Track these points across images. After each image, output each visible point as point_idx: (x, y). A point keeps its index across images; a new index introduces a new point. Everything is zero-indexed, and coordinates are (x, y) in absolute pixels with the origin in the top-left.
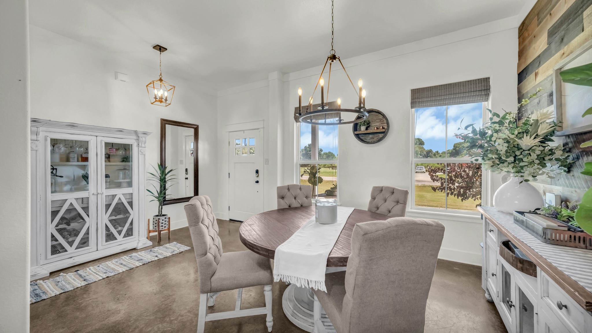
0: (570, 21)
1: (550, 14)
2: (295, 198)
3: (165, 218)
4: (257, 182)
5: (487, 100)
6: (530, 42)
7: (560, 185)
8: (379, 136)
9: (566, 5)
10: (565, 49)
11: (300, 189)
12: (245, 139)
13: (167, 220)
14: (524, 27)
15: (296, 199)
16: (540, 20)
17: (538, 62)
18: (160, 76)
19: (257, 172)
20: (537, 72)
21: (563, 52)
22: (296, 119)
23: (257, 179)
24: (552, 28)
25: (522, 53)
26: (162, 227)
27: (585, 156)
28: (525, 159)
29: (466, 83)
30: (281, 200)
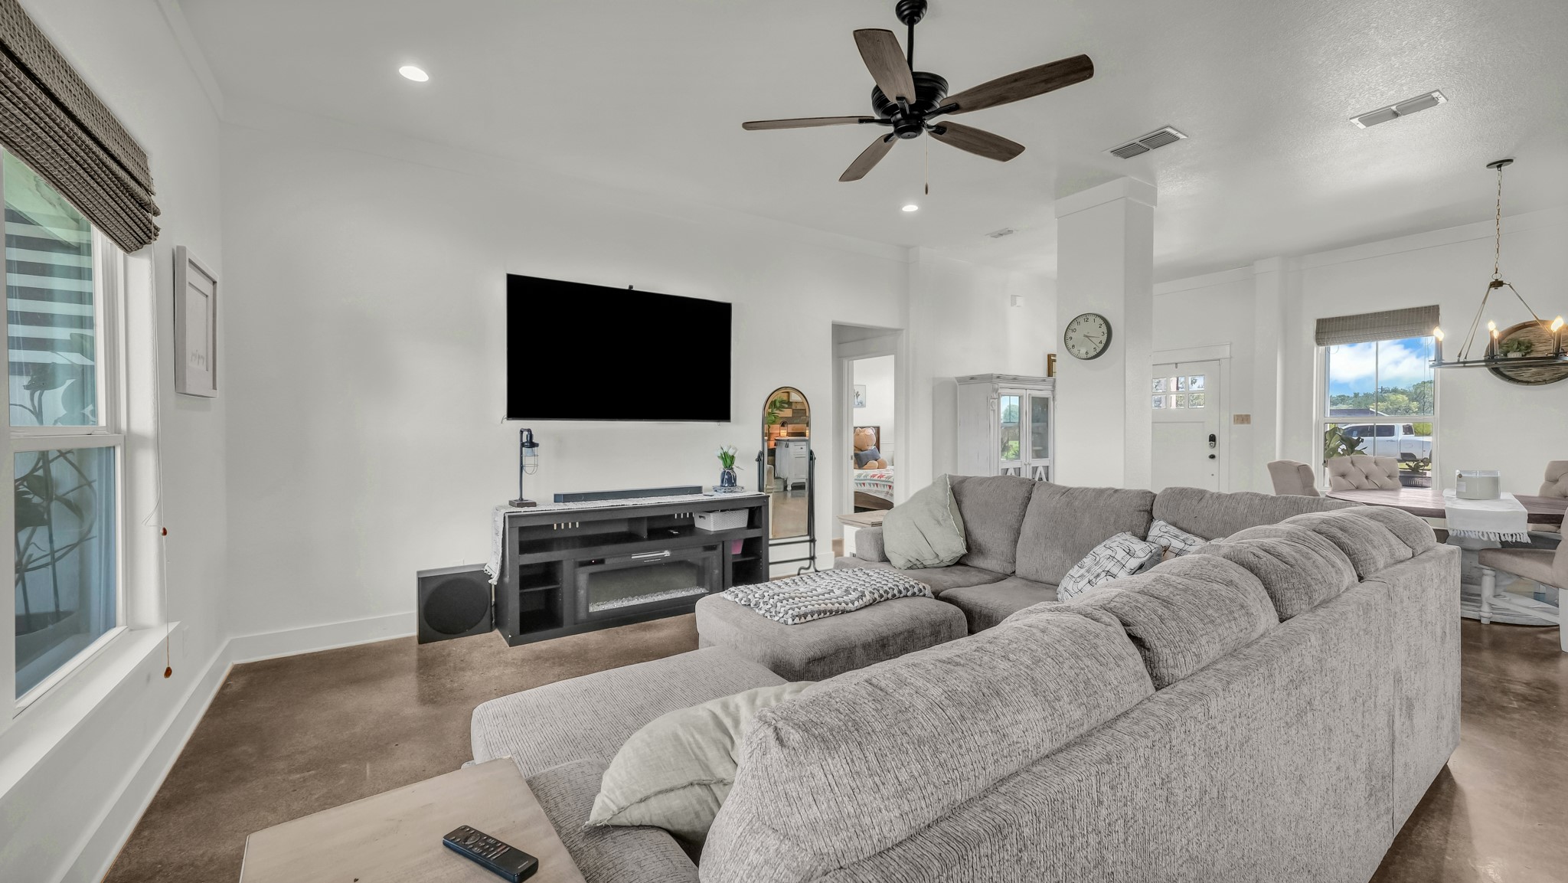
2: (1367, 477)
4: (1212, 457)
11: (1375, 463)
15: (1369, 478)
22: (1320, 340)
30: (1341, 479)
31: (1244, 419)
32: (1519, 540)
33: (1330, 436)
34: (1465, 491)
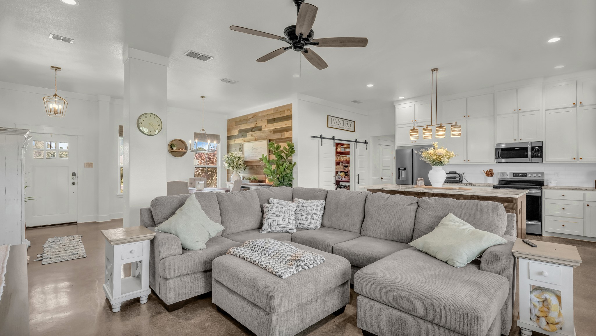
0: (244, 132)
1: (239, 126)
4: (74, 184)
5: (219, 143)
6: (232, 129)
7: (242, 173)
9: (243, 127)
14: (229, 122)
16: (236, 124)
17: (235, 137)
19: (74, 174)
20: (235, 139)
21: (243, 139)
23: (73, 181)
24: (240, 130)
25: (229, 130)
27: (248, 166)
28: (239, 167)
29: (213, 135)
31: (90, 165)
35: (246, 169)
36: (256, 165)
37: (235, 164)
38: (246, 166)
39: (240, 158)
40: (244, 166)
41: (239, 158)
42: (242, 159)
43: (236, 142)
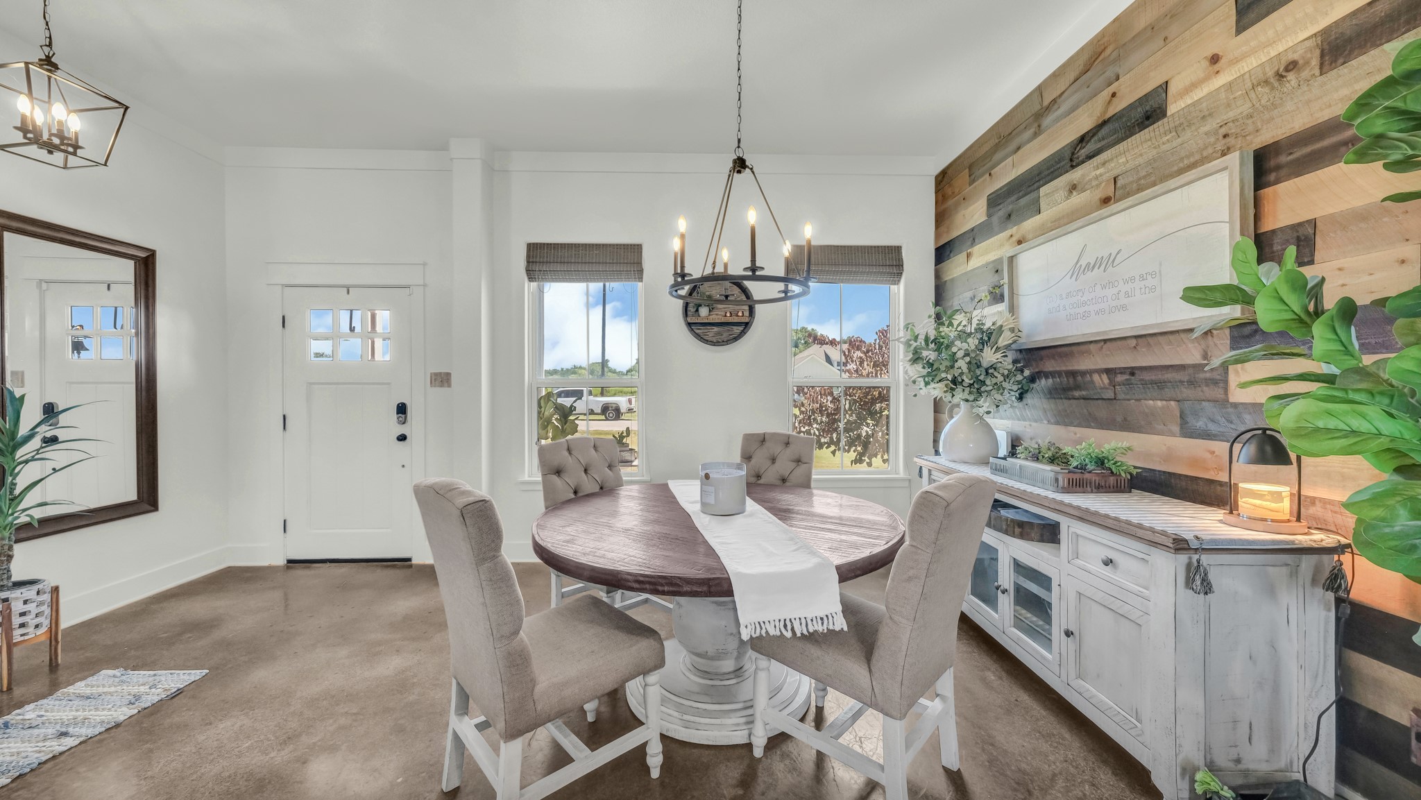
0: (1021, 194)
1: (990, 174)
2: (586, 471)
3: (38, 593)
4: (402, 438)
5: (897, 282)
6: (957, 205)
7: (1008, 419)
8: (733, 331)
9: (1014, 170)
10: (1015, 230)
11: (595, 447)
12: (351, 311)
13: (46, 597)
14: (945, 179)
15: (588, 472)
16: (973, 177)
17: (972, 239)
18: (47, 50)
19: (402, 409)
20: (970, 252)
21: (1010, 234)
22: (531, 274)
23: (402, 430)
24: (994, 195)
25: (942, 217)
26: (23, 631)
27: (1044, 379)
28: (988, 382)
29: (872, 250)
30: (555, 478)
31: (442, 379)
32: (831, 627)
33: (545, 403)
34: (713, 502)
35: (1028, 395)
36: (1108, 371)
37: (962, 364)
38: (1032, 379)
39: (990, 335)
40: (1019, 377)
41: (987, 337)
42: (1004, 340)
43: (975, 262)
